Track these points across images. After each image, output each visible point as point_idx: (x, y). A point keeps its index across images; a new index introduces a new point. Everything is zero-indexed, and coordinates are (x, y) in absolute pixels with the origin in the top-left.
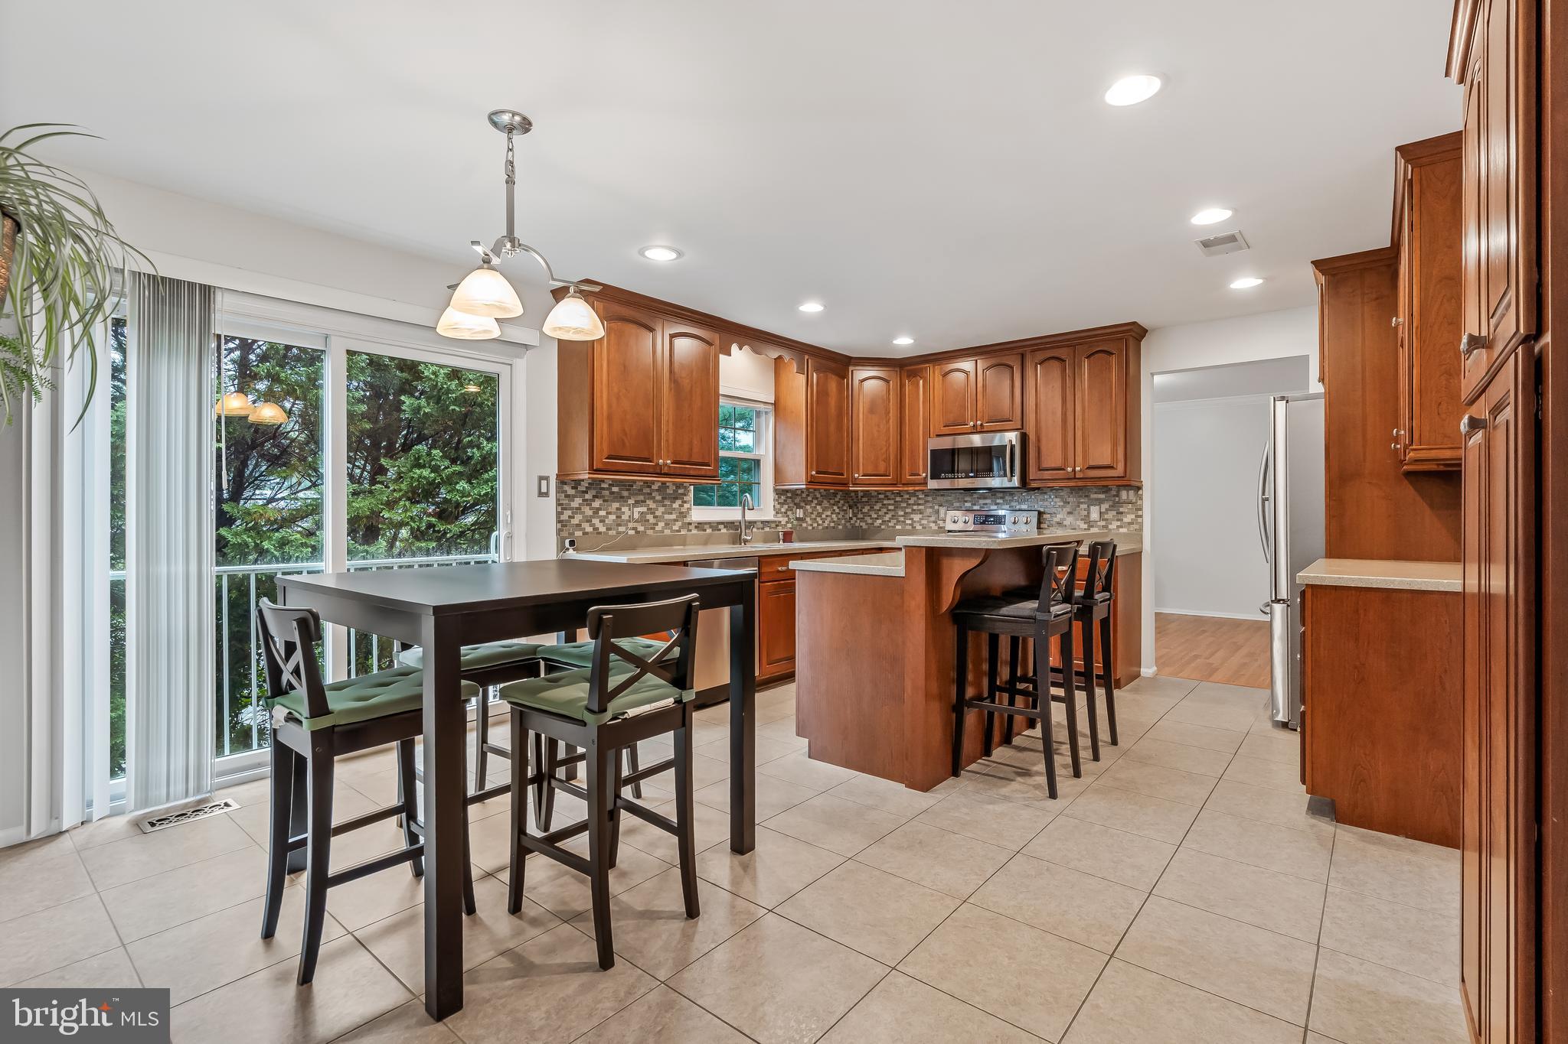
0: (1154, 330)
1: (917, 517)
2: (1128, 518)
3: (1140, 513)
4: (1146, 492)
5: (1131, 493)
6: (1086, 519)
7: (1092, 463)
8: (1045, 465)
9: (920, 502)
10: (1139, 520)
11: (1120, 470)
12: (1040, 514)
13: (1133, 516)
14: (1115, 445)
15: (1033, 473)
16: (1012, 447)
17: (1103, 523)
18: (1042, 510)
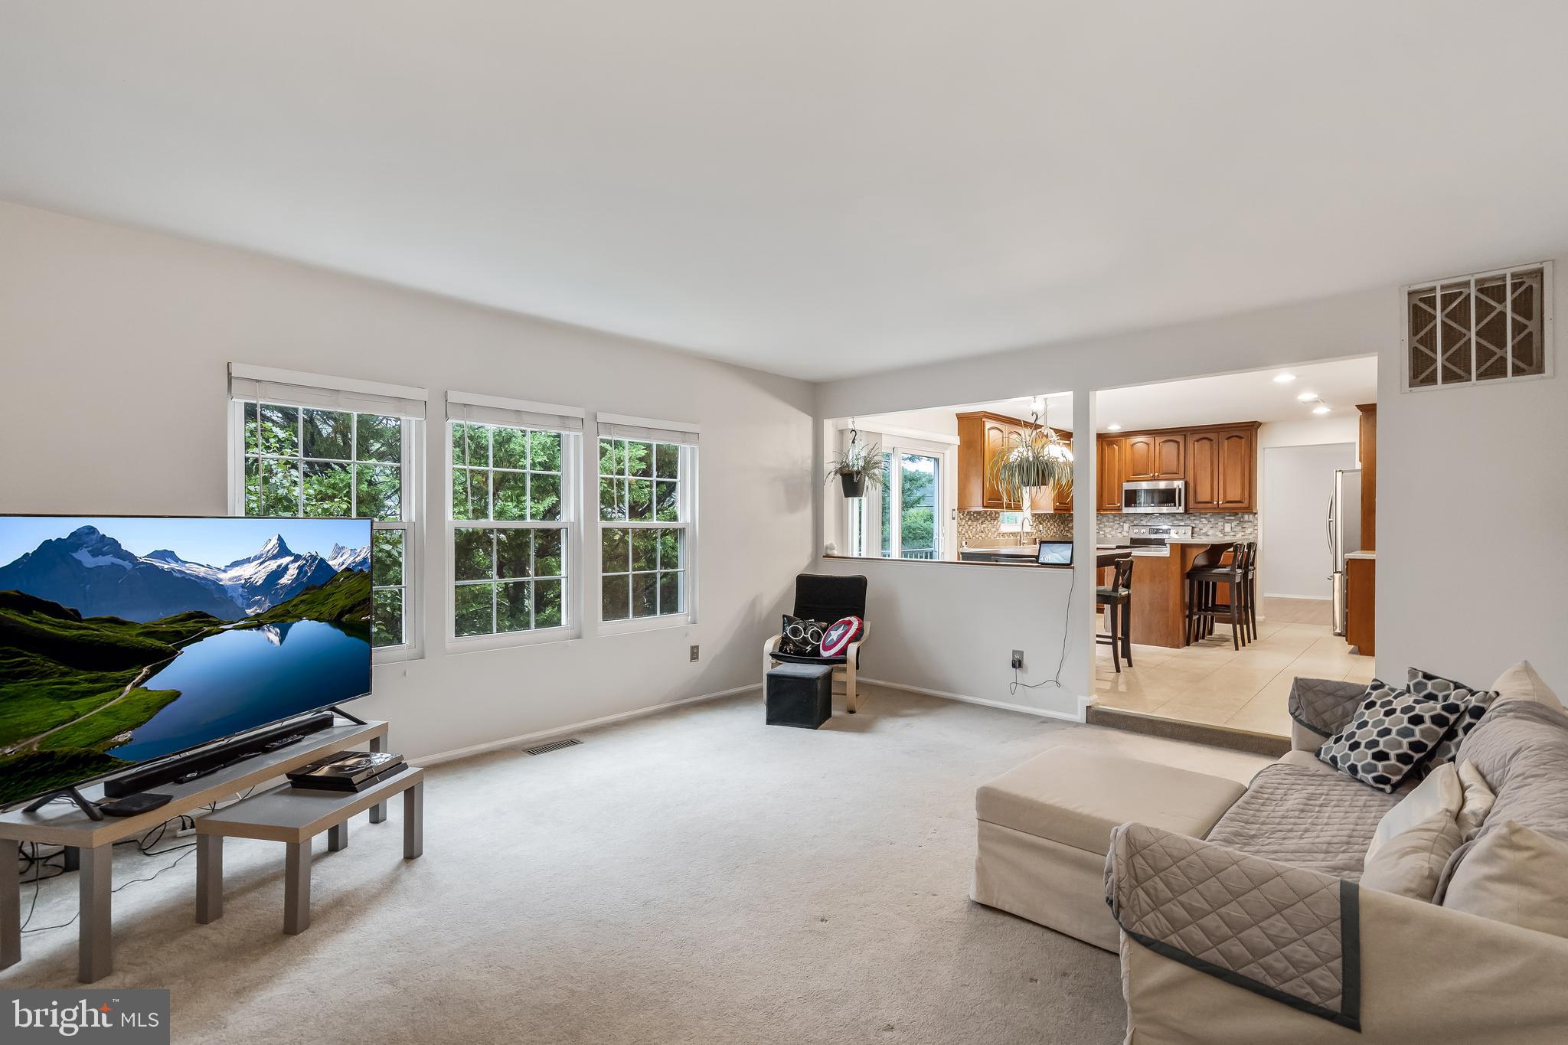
0: (1266, 423)
1: (1107, 530)
2: (1248, 531)
3: (1256, 528)
4: (1259, 516)
5: (1251, 516)
6: (1222, 531)
7: (1229, 499)
8: (1199, 500)
9: (1111, 520)
10: (1256, 531)
11: (1245, 504)
12: (1193, 528)
13: (1252, 530)
14: (1243, 490)
15: (1191, 504)
16: (1180, 490)
17: (1233, 534)
18: (1194, 526)
